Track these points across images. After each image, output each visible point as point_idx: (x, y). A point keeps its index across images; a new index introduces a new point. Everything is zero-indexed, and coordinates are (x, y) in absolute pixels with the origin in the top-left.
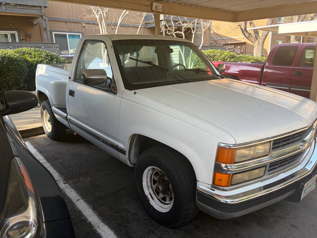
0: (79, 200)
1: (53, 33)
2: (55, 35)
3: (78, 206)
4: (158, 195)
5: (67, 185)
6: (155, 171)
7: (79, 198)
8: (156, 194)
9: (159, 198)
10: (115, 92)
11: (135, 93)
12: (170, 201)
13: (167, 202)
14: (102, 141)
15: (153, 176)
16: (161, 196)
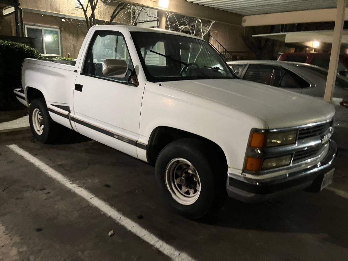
0: (92, 198)
1: (26, 26)
2: (28, 29)
3: (93, 203)
4: (181, 189)
5: (74, 185)
6: (179, 165)
7: (92, 196)
8: (178, 189)
9: (182, 193)
10: (136, 84)
11: (160, 85)
12: (194, 193)
13: (190, 196)
14: (117, 137)
15: (175, 170)
16: (184, 189)
